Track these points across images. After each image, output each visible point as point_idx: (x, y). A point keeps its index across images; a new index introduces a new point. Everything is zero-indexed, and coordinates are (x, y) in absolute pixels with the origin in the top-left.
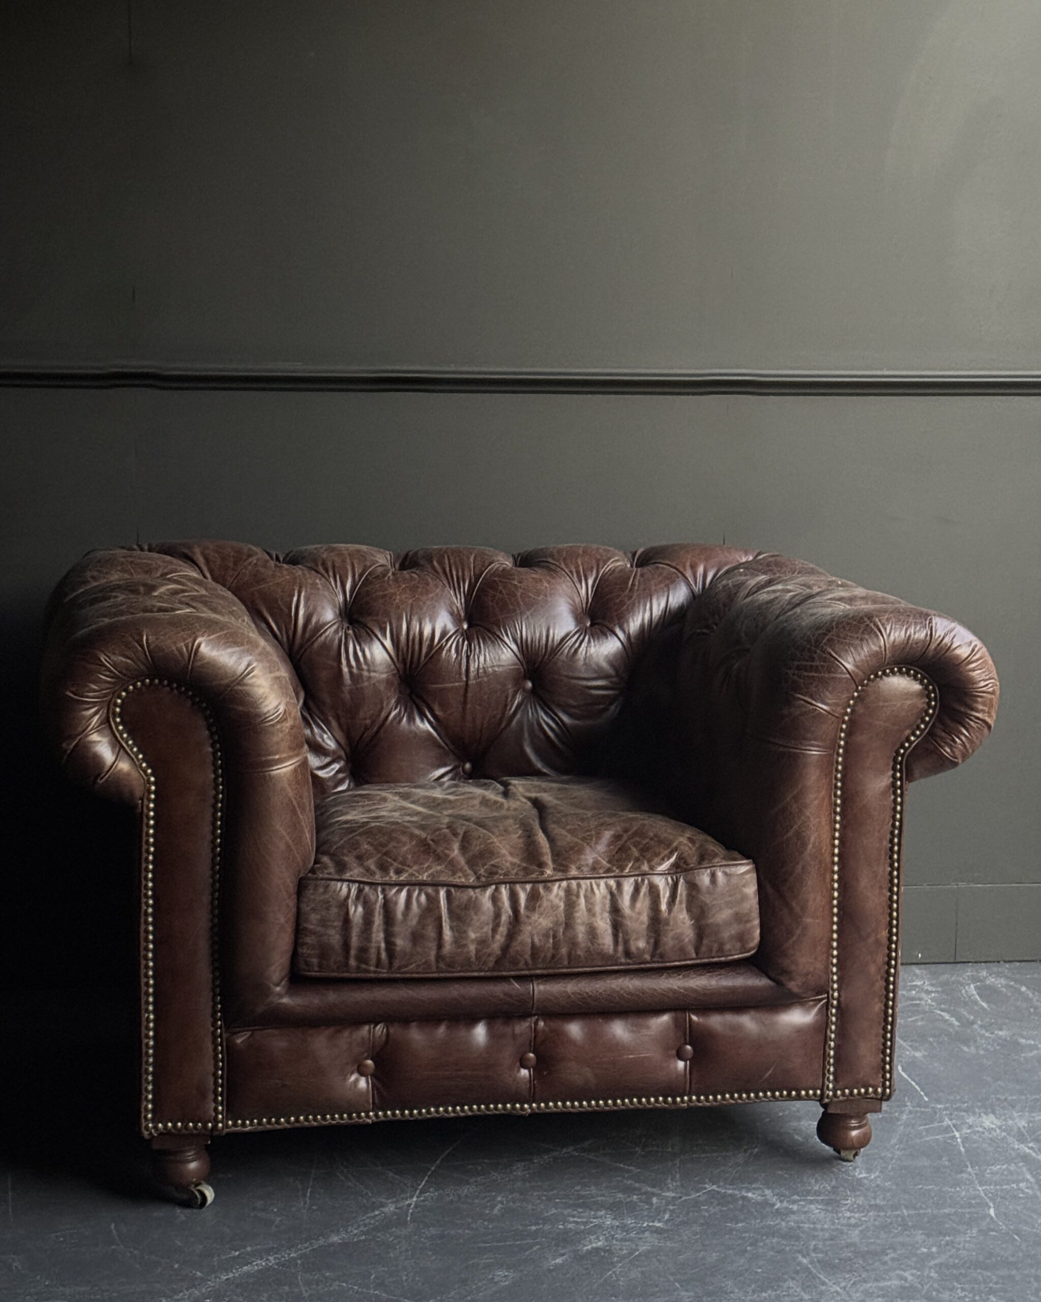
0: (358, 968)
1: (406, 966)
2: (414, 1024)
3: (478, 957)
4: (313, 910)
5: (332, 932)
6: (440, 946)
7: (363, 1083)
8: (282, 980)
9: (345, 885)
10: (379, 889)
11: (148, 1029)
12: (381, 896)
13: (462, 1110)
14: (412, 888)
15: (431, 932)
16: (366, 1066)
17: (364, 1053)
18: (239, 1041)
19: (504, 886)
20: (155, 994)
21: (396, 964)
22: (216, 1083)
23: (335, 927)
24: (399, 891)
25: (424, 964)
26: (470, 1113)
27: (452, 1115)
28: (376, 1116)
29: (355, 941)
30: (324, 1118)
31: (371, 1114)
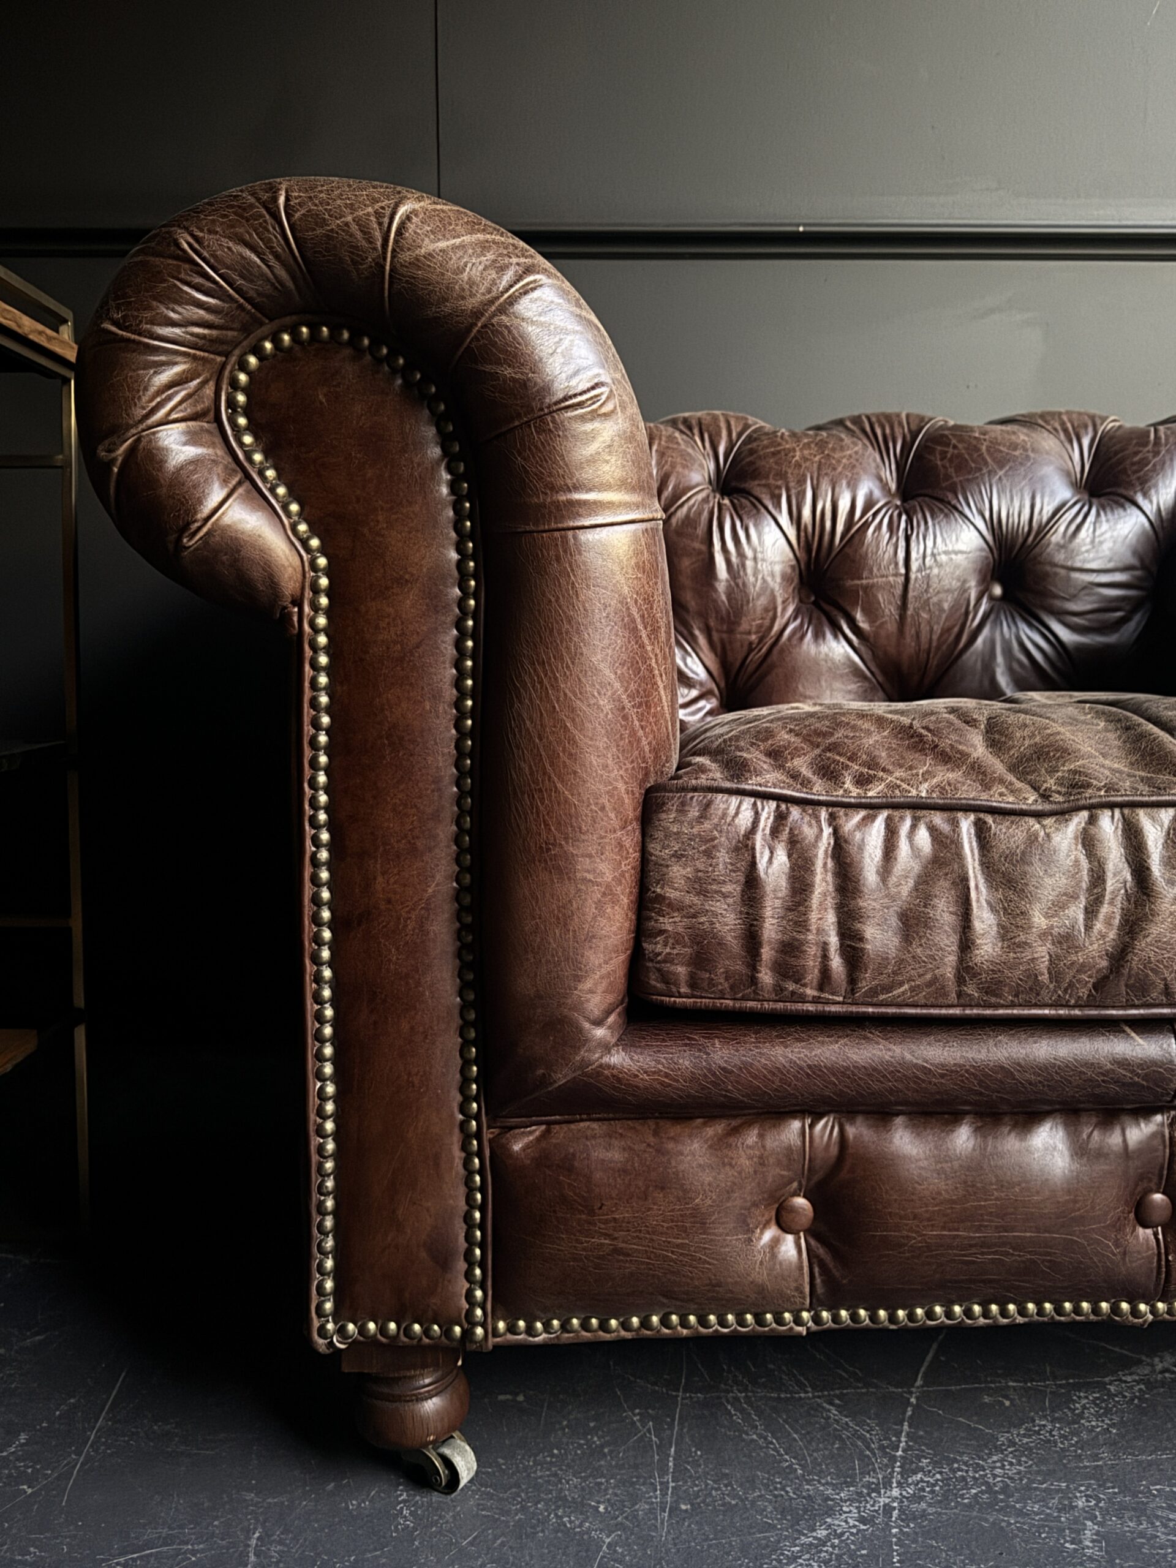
0: (779, 989)
1: (888, 989)
2: (899, 1120)
3: (1055, 974)
4: (678, 856)
5: (719, 906)
6: (966, 943)
7: (789, 1248)
8: (608, 1013)
9: (748, 802)
10: (824, 814)
11: (321, 1113)
12: (827, 831)
13: (1004, 1313)
14: (897, 814)
15: (943, 911)
16: (793, 1210)
17: (791, 1182)
18: (517, 1147)
19: (1107, 813)
20: (335, 1040)
21: (866, 982)
22: (469, 1237)
23: (725, 896)
24: (868, 820)
25: (930, 984)
26: (1020, 1320)
27: (982, 1321)
28: (817, 1319)
29: (771, 929)
30: (703, 1321)
31: (805, 1315)
